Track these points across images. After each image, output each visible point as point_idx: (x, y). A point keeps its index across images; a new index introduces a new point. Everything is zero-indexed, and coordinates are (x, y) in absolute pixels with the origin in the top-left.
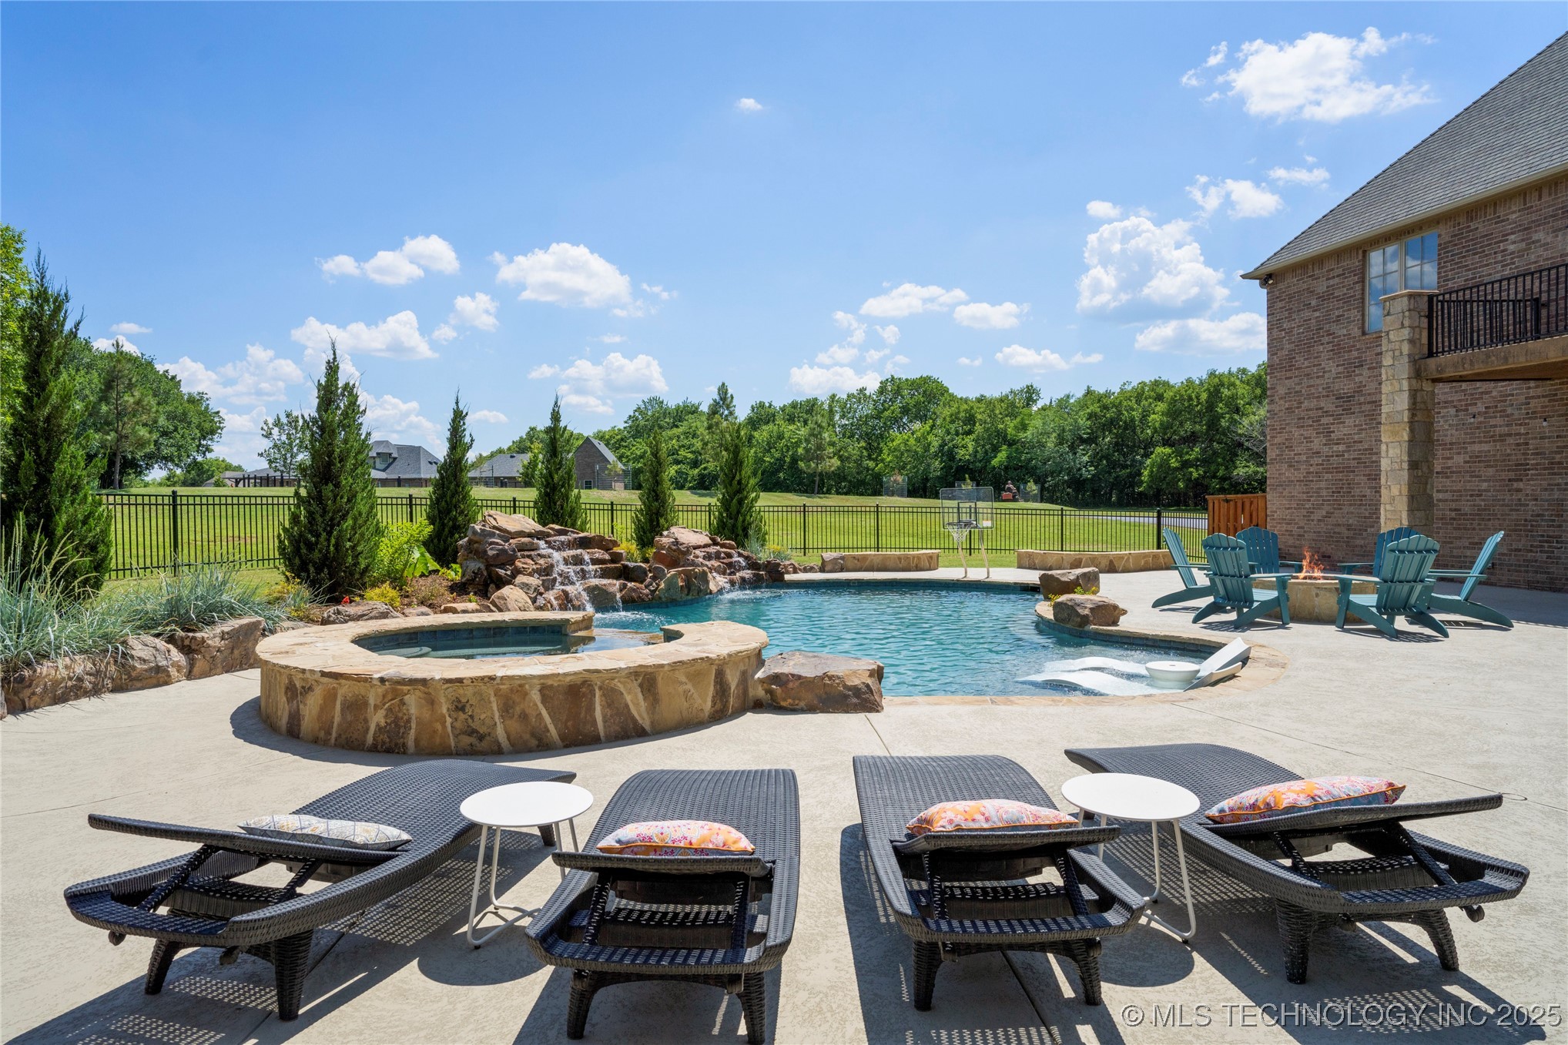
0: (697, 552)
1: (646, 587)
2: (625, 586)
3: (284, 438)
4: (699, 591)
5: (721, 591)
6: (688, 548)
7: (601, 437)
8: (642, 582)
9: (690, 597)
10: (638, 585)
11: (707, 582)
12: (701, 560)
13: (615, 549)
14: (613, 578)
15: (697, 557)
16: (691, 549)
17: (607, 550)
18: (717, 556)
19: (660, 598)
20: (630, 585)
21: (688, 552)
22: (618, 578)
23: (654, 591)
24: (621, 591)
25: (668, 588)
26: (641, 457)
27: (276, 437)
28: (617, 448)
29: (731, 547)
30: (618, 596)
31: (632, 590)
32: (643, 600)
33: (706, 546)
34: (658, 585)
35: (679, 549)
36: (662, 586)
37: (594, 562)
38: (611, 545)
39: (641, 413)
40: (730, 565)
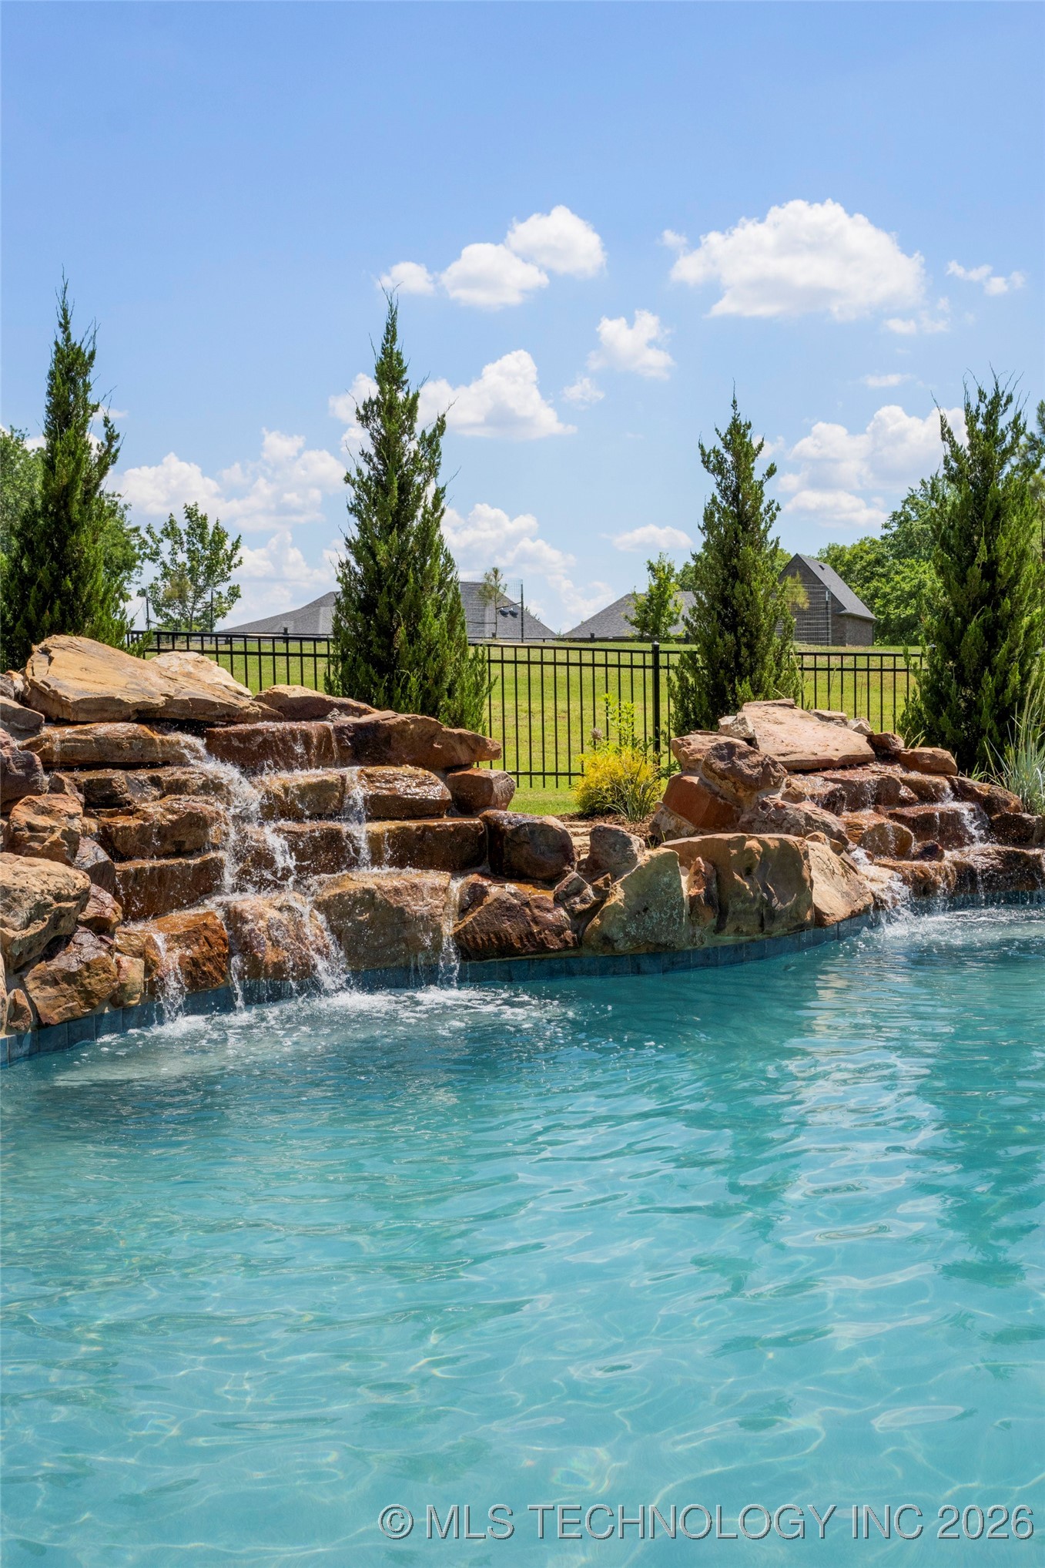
0: (800, 783)
1: (558, 901)
2: (476, 895)
3: (182, 557)
4: (767, 916)
5: (870, 914)
6: (767, 766)
7: (836, 559)
8: (549, 882)
9: (728, 938)
10: (530, 892)
11: (802, 886)
12: (807, 807)
13: (483, 769)
14: (442, 866)
15: (798, 797)
16: (779, 772)
17: (446, 767)
18: (885, 796)
19: (607, 940)
20: (494, 890)
21: (767, 777)
22: (459, 868)
23: (584, 916)
24: (463, 911)
25: (639, 909)
26: (912, 595)
27: (167, 559)
28: (868, 580)
29: (936, 767)
30: (448, 929)
31: (506, 909)
32: (542, 947)
33: (851, 762)
34: (603, 894)
35: (735, 771)
36: (618, 896)
37: (380, 808)
38: (463, 754)
39: (916, 506)
40: (923, 825)
